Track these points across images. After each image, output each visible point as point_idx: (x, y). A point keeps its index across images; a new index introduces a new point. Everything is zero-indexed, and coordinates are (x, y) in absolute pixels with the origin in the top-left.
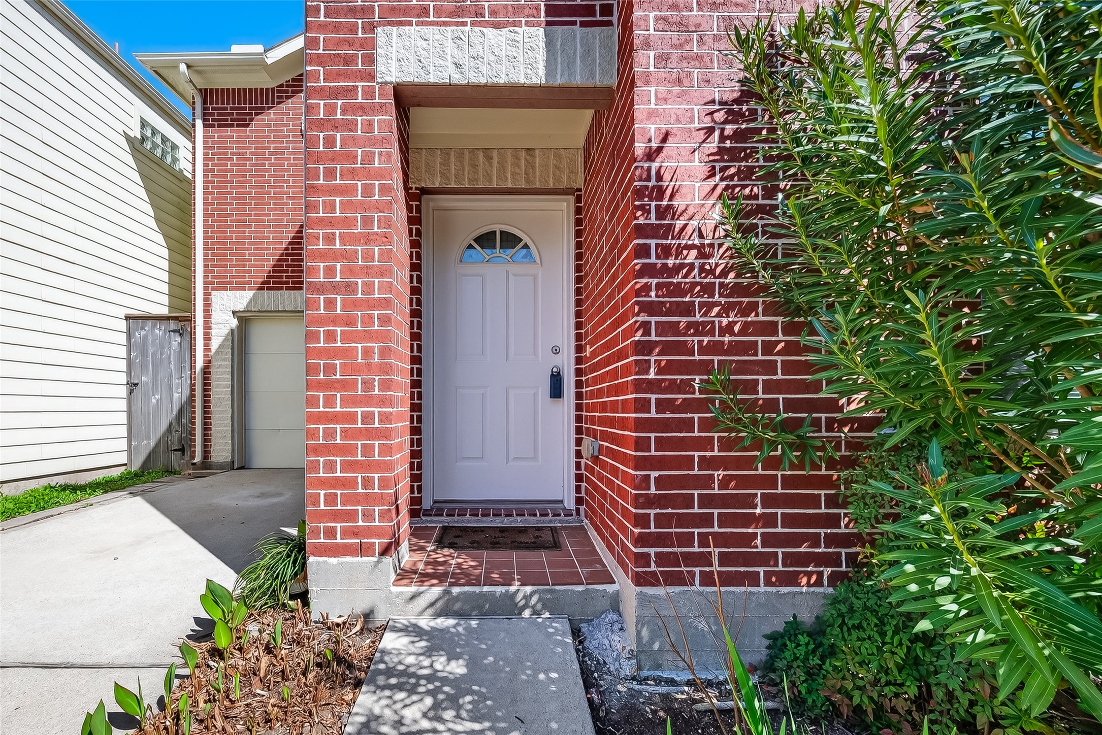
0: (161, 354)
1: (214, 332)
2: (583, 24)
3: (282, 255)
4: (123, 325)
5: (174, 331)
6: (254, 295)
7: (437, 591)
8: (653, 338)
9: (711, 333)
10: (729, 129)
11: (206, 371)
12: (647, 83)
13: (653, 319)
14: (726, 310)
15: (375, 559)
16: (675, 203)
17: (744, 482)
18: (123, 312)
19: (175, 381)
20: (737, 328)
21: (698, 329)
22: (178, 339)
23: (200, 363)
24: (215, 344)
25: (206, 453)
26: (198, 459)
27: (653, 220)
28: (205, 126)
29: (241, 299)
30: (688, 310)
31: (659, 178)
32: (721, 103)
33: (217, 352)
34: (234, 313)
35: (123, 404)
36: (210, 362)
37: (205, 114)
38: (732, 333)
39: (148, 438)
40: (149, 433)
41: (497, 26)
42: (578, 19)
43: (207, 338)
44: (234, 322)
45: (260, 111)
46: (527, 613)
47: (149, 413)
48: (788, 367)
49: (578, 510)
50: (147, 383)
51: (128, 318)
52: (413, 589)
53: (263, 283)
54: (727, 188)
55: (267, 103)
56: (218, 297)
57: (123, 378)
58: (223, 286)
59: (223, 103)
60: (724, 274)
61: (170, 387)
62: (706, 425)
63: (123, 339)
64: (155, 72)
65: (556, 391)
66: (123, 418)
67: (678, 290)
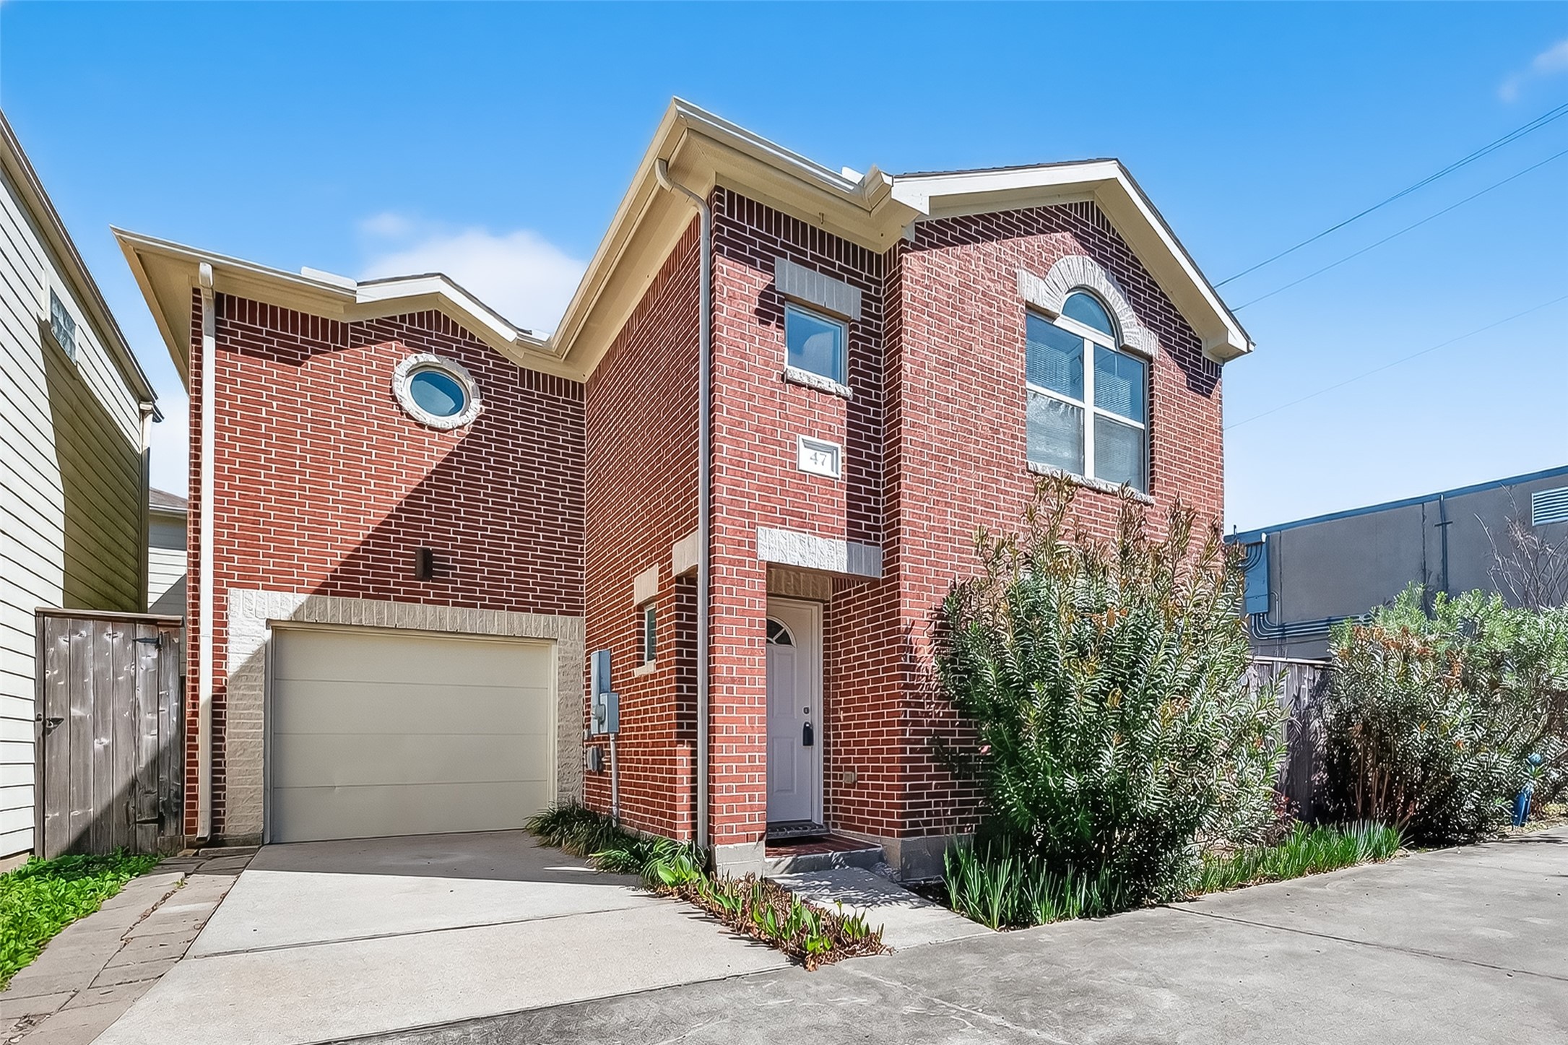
0: (115, 675)
1: (232, 646)
2: (866, 543)
3: (357, 550)
4: (29, 624)
5: (145, 641)
6: (308, 600)
7: (789, 859)
8: (908, 718)
9: (931, 717)
10: (938, 622)
11: (218, 703)
12: (906, 597)
13: (908, 710)
14: (937, 705)
15: (755, 843)
16: (917, 655)
17: (943, 786)
18: (34, 604)
19: (147, 717)
20: (941, 715)
21: (927, 715)
22: (155, 654)
23: (206, 692)
24: (234, 663)
25: (216, 822)
26: (203, 831)
27: (908, 662)
28: (218, 347)
29: (285, 605)
30: (922, 705)
31: (911, 643)
32: (935, 609)
33: (237, 676)
34: (269, 621)
35: (28, 754)
36: (224, 690)
37: (218, 330)
38: (939, 717)
39: (85, 805)
40: (86, 796)
41: (821, 536)
42: (863, 540)
43: (220, 656)
44: (268, 635)
45: (322, 349)
46: (837, 867)
47: (86, 766)
48: (961, 733)
49: (827, 824)
50: (81, 719)
51: (40, 614)
52: (776, 859)
53: (324, 585)
54: (937, 649)
55: (334, 340)
56: (238, 598)
57: (29, 711)
58: (249, 581)
59: (253, 321)
60: (936, 690)
61: (134, 726)
62: (929, 760)
63: (30, 646)
64: (138, 255)
65: (808, 738)
66: (29, 775)
67: (918, 696)
